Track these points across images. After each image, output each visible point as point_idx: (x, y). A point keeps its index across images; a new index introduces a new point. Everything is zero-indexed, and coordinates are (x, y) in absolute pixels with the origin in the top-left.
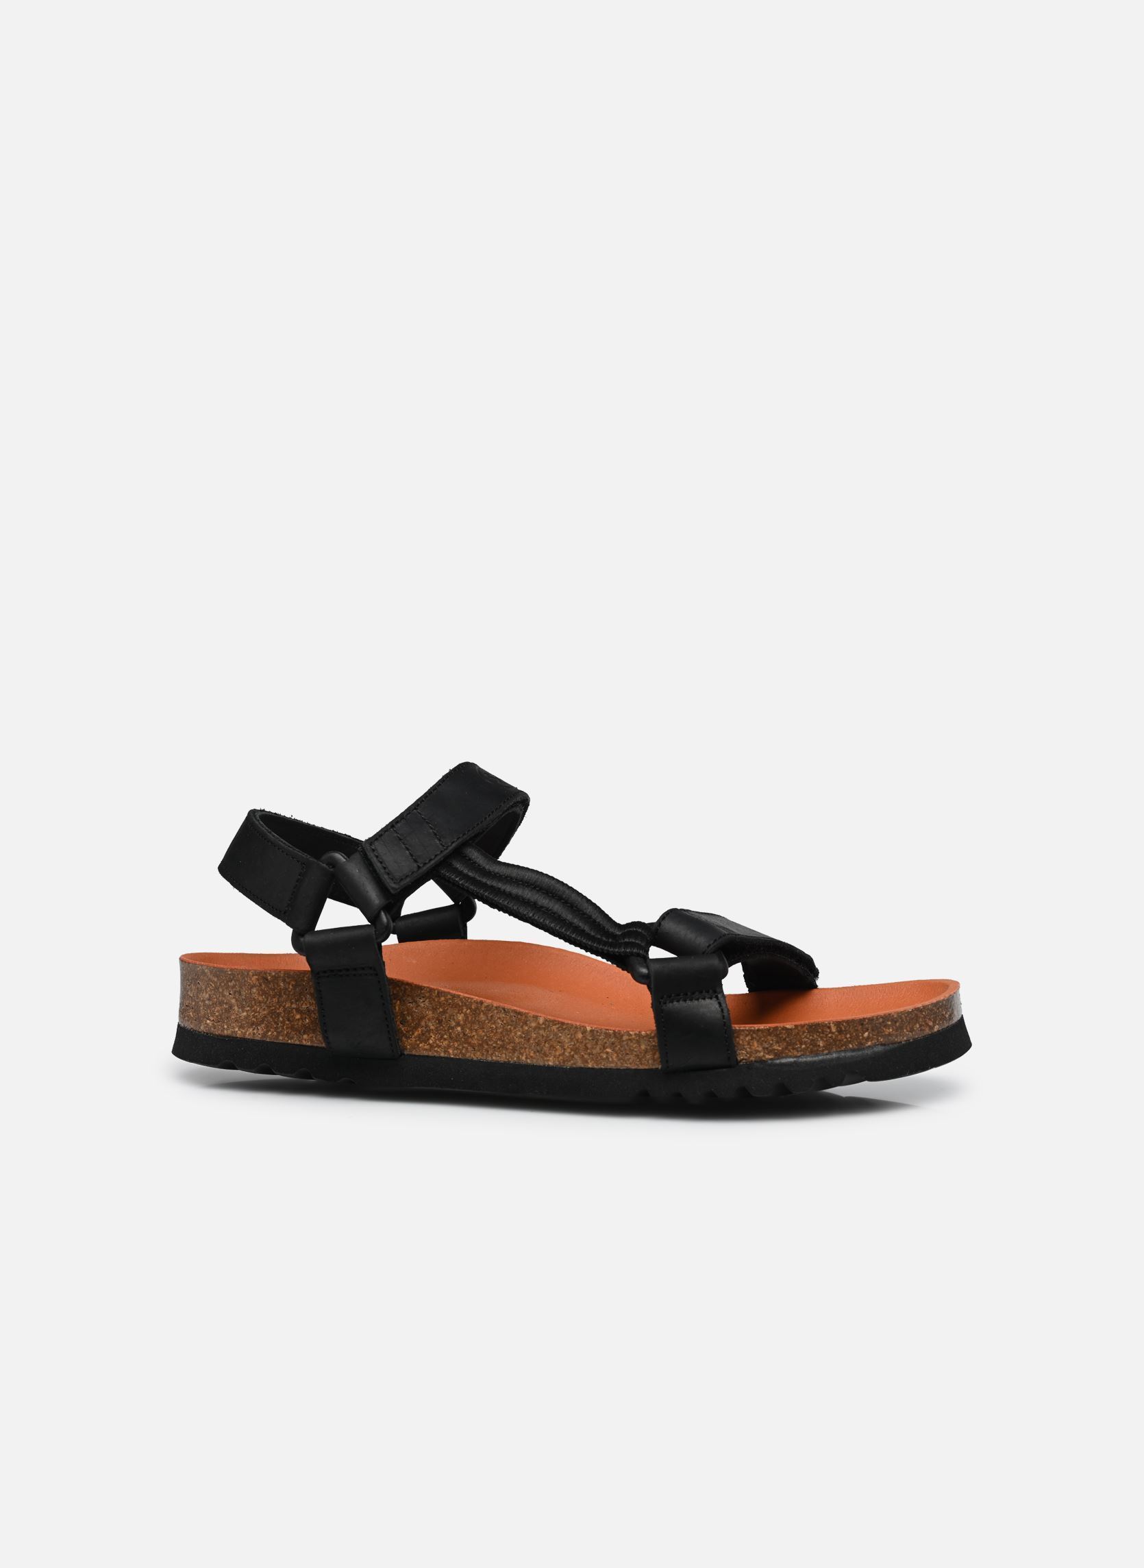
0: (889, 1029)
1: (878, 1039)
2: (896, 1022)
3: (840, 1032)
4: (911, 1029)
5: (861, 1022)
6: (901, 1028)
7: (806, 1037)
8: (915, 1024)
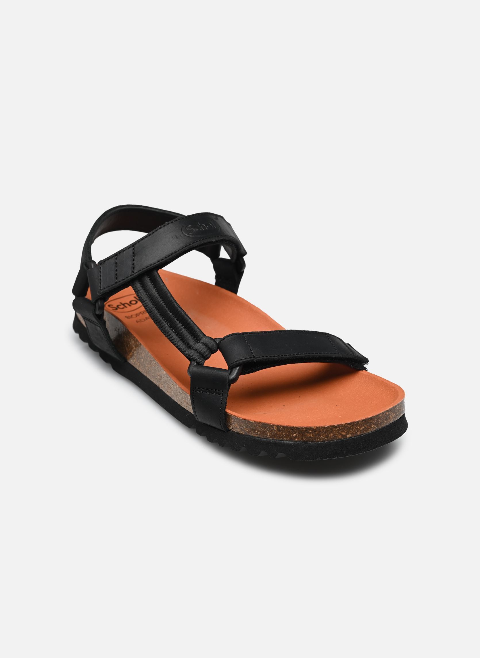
0: (310, 434)
1: (302, 439)
2: (315, 432)
3: (279, 431)
4: (326, 436)
5: (292, 428)
6: (319, 435)
7: (260, 428)
8: (330, 434)
